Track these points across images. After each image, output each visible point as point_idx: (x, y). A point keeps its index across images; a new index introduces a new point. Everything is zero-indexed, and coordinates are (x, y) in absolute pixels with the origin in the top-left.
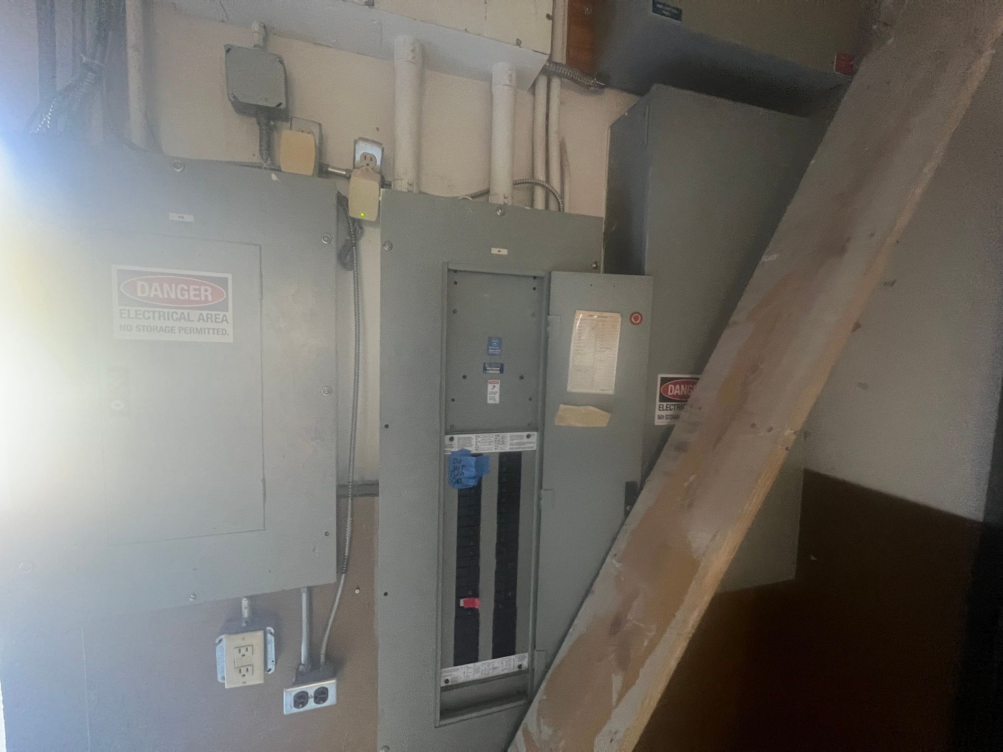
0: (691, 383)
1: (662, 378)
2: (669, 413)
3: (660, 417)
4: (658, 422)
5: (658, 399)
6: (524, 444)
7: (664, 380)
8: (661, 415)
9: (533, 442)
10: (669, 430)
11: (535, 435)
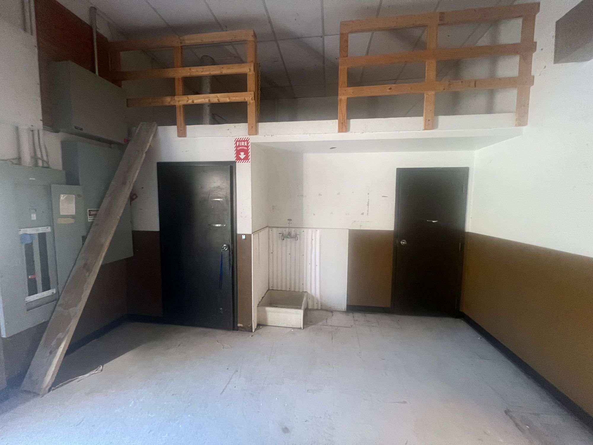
0: (97, 211)
1: (89, 210)
2: (92, 218)
3: (90, 220)
4: (89, 221)
5: (88, 215)
6: (46, 230)
7: (89, 211)
8: (90, 219)
9: (49, 230)
10: (92, 222)
11: (49, 228)
